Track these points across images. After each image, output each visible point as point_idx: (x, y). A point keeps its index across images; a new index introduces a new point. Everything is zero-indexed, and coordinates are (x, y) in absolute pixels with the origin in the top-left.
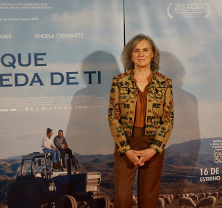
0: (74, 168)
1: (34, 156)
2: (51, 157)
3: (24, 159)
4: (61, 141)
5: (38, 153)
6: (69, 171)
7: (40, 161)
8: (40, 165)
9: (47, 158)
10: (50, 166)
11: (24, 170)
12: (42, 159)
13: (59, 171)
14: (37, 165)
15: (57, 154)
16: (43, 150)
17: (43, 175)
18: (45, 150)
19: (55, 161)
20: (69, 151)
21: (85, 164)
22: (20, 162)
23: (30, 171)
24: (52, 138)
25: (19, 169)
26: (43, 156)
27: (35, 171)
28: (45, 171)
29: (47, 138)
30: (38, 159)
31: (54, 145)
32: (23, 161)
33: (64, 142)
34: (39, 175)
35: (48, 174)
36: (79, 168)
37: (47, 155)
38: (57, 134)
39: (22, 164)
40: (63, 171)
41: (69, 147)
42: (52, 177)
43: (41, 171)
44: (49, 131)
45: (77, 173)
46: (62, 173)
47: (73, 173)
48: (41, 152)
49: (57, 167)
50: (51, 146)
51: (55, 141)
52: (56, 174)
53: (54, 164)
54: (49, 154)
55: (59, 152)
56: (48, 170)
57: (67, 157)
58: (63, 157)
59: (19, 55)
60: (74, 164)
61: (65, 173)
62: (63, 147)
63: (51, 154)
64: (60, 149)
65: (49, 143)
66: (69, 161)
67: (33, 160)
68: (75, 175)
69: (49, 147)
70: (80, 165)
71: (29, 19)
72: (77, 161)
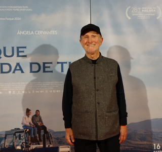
0: (48, 142)
1: (15, 131)
2: (29, 133)
3: (7, 134)
5: (18, 129)
6: (44, 145)
7: (20, 136)
8: (20, 139)
9: (26, 133)
10: (28, 140)
11: (7, 143)
12: (22, 134)
13: (36, 144)
14: (18, 139)
15: (34, 130)
16: (23, 127)
17: (22, 147)
19: (33, 136)
20: (44, 128)
21: (57, 139)
22: (4, 136)
23: (12, 144)
24: (31, 116)
25: (3, 142)
26: (22, 132)
27: (16, 144)
28: (24, 144)
29: (27, 117)
30: (18, 134)
31: (32, 123)
32: (6, 135)
33: (40, 120)
34: (19, 148)
35: (26, 147)
36: (52, 142)
37: (26, 130)
38: (35, 114)
39: (5, 138)
40: (39, 144)
41: (45, 124)
42: (30, 149)
43: (21, 144)
44: (28, 111)
46: (39, 146)
47: (47, 146)
48: (21, 128)
49: (34, 141)
50: (30, 124)
51: (33, 119)
52: (33, 147)
53: (31, 138)
54: (28, 130)
55: (36, 129)
56: (26, 143)
57: (42, 132)
58: (39, 133)
59: (5, 48)
60: (48, 138)
61: (42, 146)
62: (39, 124)
63: (29, 130)
65: (28, 121)
66: (44, 135)
67: (15, 134)
68: (49, 148)
69: (28, 124)
70: (53, 140)
71: (13, 19)
72: (51, 136)
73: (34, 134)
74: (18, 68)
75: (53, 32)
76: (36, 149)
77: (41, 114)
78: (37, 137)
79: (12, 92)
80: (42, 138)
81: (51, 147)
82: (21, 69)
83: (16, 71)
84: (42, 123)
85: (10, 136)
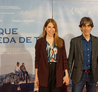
0: (29, 80)
1: (11, 74)
2: (19, 75)
3: (7, 76)
4: (23, 68)
5: (13, 73)
6: (27, 82)
7: (13, 77)
8: (13, 78)
9: (17, 75)
10: (18, 79)
11: (6, 81)
12: (15, 76)
13: (22, 81)
14: (12, 78)
15: (21, 74)
16: (15, 72)
17: (15, 83)
18: (16, 72)
19: (21, 77)
22: (5, 77)
23: (9, 81)
24: (19, 66)
25: (4, 80)
27: (11, 81)
28: (16, 81)
29: (17, 67)
30: (13, 76)
31: (20, 70)
32: (6, 77)
33: (25, 68)
34: (13, 83)
35: (17, 83)
36: (31, 80)
37: (17, 74)
38: (22, 65)
39: (6, 78)
40: (24, 81)
41: (27, 71)
42: (19, 84)
43: (14, 81)
44: (18, 63)
45: (30, 82)
46: (24, 82)
47: (28, 82)
48: (14, 73)
49: (21, 79)
50: (19, 70)
51: (20, 68)
52: (21, 83)
53: (20, 78)
54: (18, 74)
56: (17, 81)
59: (5, 29)
61: (25, 82)
62: (24, 71)
64: (22, 71)
65: (18, 69)
66: (26, 77)
67: (11, 76)
69: (18, 71)
70: (32, 79)
71: (10, 13)
72: (30, 77)
73: (21, 76)
74: (13, 40)
75: (32, 21)
76: (22, 84)
77: (25, 65)
78: (22, 77)
79: (9, 53)
80: (25, 78)
81: (30, 83)
82: (14, 41)
83: (12, 42)
84: (26, 70)
85: (8, 77)
